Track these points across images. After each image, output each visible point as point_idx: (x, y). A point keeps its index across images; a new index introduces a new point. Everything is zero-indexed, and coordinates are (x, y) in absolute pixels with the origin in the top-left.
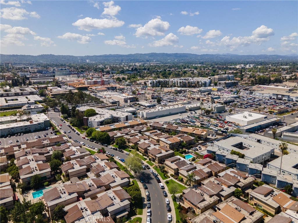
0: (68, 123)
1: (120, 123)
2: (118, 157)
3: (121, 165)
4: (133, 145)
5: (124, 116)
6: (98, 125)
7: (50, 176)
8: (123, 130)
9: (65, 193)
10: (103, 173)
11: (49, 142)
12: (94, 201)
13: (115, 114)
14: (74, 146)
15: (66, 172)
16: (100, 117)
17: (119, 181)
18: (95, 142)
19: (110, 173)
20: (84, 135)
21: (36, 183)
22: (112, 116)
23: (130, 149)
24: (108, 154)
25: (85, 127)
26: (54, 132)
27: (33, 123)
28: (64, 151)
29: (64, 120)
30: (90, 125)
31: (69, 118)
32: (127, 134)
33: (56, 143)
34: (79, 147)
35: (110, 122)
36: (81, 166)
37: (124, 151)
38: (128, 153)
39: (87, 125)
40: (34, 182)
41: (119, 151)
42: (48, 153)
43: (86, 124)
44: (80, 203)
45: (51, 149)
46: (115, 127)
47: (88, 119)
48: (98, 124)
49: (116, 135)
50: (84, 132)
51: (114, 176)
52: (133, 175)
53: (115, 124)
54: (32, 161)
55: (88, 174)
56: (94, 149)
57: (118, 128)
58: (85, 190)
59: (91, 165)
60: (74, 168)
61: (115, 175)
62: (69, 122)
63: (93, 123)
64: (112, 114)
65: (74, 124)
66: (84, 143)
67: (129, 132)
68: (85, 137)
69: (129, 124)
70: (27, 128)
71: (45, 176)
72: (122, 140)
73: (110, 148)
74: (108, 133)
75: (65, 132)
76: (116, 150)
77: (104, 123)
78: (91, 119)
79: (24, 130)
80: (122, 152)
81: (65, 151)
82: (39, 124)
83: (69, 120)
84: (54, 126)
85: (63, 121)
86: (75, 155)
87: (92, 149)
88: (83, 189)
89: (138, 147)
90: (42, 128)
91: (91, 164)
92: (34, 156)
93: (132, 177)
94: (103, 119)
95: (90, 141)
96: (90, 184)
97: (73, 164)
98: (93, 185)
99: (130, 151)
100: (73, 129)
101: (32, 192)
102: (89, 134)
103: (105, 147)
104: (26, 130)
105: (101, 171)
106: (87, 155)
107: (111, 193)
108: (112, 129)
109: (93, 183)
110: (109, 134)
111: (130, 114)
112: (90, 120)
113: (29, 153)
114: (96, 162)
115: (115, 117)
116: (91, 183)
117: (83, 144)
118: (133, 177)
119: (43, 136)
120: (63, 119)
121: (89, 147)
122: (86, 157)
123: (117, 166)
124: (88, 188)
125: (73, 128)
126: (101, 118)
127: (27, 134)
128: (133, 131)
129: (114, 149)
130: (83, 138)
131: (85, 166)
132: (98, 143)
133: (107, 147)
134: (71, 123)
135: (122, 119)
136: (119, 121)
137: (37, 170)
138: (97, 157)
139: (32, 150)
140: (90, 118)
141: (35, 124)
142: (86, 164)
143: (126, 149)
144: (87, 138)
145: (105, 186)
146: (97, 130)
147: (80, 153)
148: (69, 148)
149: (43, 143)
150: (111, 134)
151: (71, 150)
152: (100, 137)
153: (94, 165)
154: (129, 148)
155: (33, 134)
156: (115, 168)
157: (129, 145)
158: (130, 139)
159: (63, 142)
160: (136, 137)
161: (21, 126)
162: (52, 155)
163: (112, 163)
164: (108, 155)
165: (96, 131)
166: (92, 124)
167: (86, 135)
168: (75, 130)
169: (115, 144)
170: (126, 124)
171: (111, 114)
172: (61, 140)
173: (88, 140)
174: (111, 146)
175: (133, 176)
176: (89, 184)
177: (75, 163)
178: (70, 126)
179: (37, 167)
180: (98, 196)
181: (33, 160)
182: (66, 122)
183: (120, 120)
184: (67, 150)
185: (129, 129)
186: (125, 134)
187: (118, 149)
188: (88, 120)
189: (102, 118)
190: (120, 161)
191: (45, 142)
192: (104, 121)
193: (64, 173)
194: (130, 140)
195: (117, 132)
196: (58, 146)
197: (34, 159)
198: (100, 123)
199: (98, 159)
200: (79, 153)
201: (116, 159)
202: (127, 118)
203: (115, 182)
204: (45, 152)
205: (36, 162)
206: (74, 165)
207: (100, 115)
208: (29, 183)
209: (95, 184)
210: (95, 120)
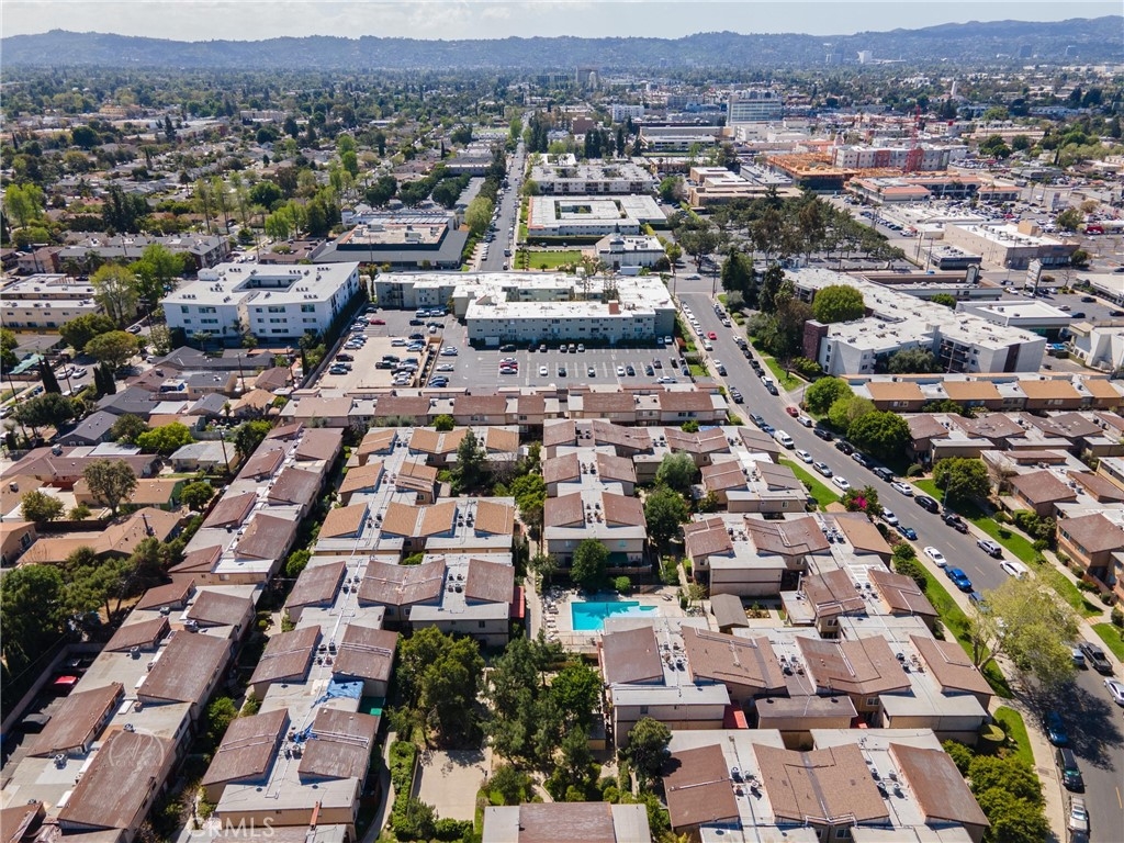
0: (740, 333)
1: (974, 377)
2: (935, 552)
3: (949, 603)
4: (1031, 511)
5: (1002, 346)
6: (864, 368)
7: (640, 556)
8: (982, 418)
9: (680, 667)
10: (854, 620)
11: (658, 406)
12: (795, 756)
13: (955, 326)
14: (748, 448)
15: (701, 559)
16: (880, 332)
17: (928, 697)
18: (838, 446)
19: (888, 636)
20: (795, 401)
21: (589, 570)
22: (937, 335)
23: (1005, 526)
24: (891, 520)
25: (807, 364)
26: (683, 363)
27: (619, 312)
28: (704, 460)
29: (728, 314)
30: (828, 357)
31: (746, 311)
32: (1001, 444)
33: (684, 415)
34: (765, 458)
35: (925, 361)
36: (763, 552)
37: (972, 527)
38: (996, 544)
39: (817, 359)
40: (584, 566)
41: (944, 518)
42: (649, 451)
43: (811, 351)
44: (732, 740)
45: (662, 439)
46: (944, 395)
47: (823, 332)
48: (866, 362)
49: (944, 436)
50: (797, 383)
51: (908, 658)
52: (1008, 677)
53: (948, 377)
54: (589, 475)
55: (788, 597)
56: (829, 476)
57: (959, 402)
58: (762, 685)
59: (805, 561)
60: (732, 555)
61: (915, 660)
62: (744, 328)
63: (843, 354)
64: (938, 327)
65: (763, 339)
66: (789, 440)
67: (1014, 436)
68: (799, 410)
69: (1020, 394)
70: (597, 329)
71: (623, 550)
72: (974, 471)
73: (905, 491)
74: (905, 417)
75: (723, 368)
76: (933, 509)
77: (894, 363)
78: (840, 332)
79: (586, 335)
80: (958, 529)
81: (710, 463)
82: (639, 320)
83: (746, 320)
84: (686, 337)
85: (722, 316)
86: (746, 489)
87: (822, 473)
88: (753, 678)
89: (1053, 532)
90: (644, 338)
91: (808, 558)
92: (599, 455)
93: (1000, 686)
94: (889, 343)
95: (816, 433)
96: (788, 659)
97: (731, 533)
98: (801, 673)
99: (1006, 535)
100: (756, 363)
101: (572, 597)
102: (818, 403)
103: (882, 480)
104: (595, 338)
105: (848, 608)
106: (793, 506)
107: (878, 748)
108: (929, 402)
109: (803, 661)
110: (911, 426)
111: (1034, 337)
112: (834, 339)
113: (588, 437)
114: (830, 554)
115: (950, 343)
116: (794, 659)
117: (787, 440)
118: (1007, 688)
119: (644, 370)
120: (723, 311)
121: (811, 462)
122: (789, 517)
123: (930, 610)
124: (777, 681)
125: (757, 356)
126: (883, 336)
127: (594, 351)
128: (1035, 436)
129: (919, 500)
130: (789, 410)
131: (780, 558)
132: (849, 453)
133: (889, 480)
134: (752, 334)
135: (984, 361)
136: (965, 365)
137: (599, 521)
138: (840, 533)
139: (600, 428)
140: (833, 328)
141: (624, 319)
142: (786, 551)
143: (983, 520)
144: (805, 417)
145: (857, 698)
146: (855, 389)
147: (766, 486)
148: (729, 452)
149: (638, 407)
150: (918, 426)
151: (735, 464)
152: (864, 432)
153: (820, 565)
154: (1001, 520)
155: (614, 353)
156: (915, 613)
157: (1003, 505)
158: (1015, 474)
159: (708, 417)
160: (1054, 470)
161: (581, 320)
162: (661, 467)
163: (908, 584)
164: (889, 528)
165: (852, 394)
166: (837, 355)
167: (806, 402)
168: (764, 366)
169: (928, 476)
170: (1006, 391)
171: (934, 322)
172: (700, 406)
173: (809, 425)
174: (906, 483)
175: (1003, 682)
176: (783, 660)
177: (741, 533)
178: (744, 348)
179: (601, 505)
180: (816, 738)
181: (593, 472)
182: (734, 324)
183: (973, 362)
184: (717, 459)
185: (1014, 417)
186: (988, 443)
187: (941, 508)
188: (825, 335)
189: (889, 336)
190: (942, 572)
191: (647, 404)
192: (892, 352)
193: (690, 560)
194: (1013, 480)
195: (950, 422)
196: (689, 431)
197: (596, 468)
198: (874, 361)
199: (841, 540)
200: (763, 484)
201: (928, 557)
202: (1012, 360)
203: (910, 694)
204: (639, 445)
205: (602, 482)
206: (733, 539)
207: (882, 323)
208: (568, 562)
209: (814, 670)
210: (853, 341)
